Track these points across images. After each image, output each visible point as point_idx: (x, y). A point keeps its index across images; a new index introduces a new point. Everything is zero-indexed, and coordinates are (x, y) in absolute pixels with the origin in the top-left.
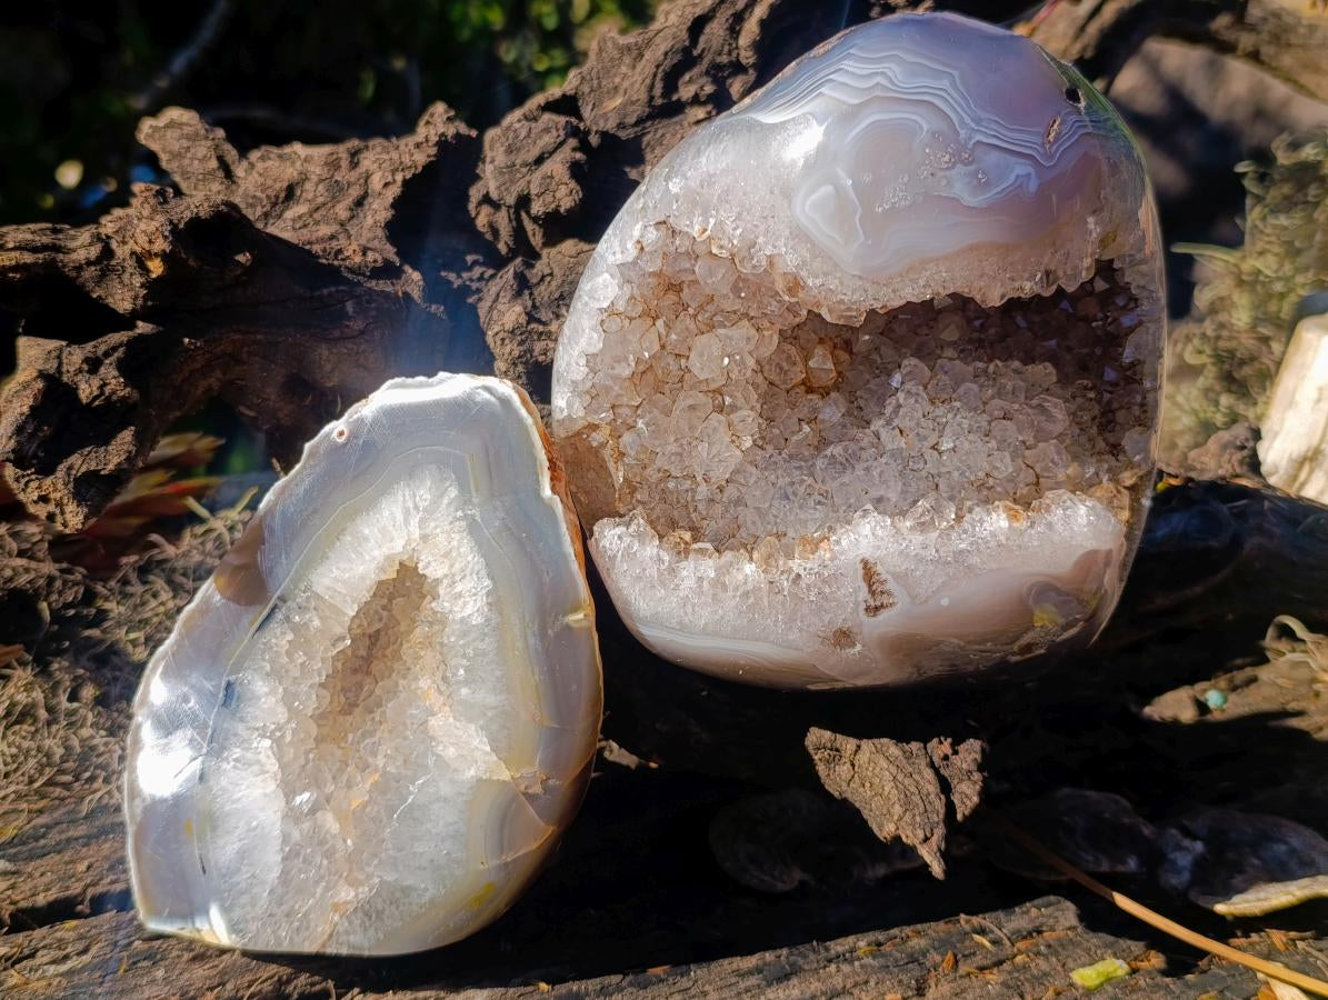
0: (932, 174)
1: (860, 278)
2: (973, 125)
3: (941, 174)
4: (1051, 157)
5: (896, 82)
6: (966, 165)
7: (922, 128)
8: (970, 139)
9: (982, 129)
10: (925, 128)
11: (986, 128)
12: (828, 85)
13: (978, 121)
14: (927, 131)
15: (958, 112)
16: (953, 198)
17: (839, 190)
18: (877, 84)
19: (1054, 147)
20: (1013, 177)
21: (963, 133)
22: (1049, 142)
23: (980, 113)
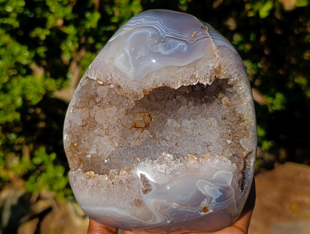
0: (152, 46)
1: (134, 81)
2: (165, 32)
3: (155, 46)
4: (192, 41)
5: (142, 23)
6: (163, 43)
7: (149, 34)
8: (164, 36)
9: (168, 33)
10: (150, 33)
11: (169, 33)
12: (126, 27)
13: (167, 31)
14: (151, 35)
15: (161, 29)
16: (158, 52)
17: (126, 54)
18: (138, 24)
19: (194, 39)
20: (178, 46)
21: (162, 34)
22: (192, 37)
23: (168, 29)
